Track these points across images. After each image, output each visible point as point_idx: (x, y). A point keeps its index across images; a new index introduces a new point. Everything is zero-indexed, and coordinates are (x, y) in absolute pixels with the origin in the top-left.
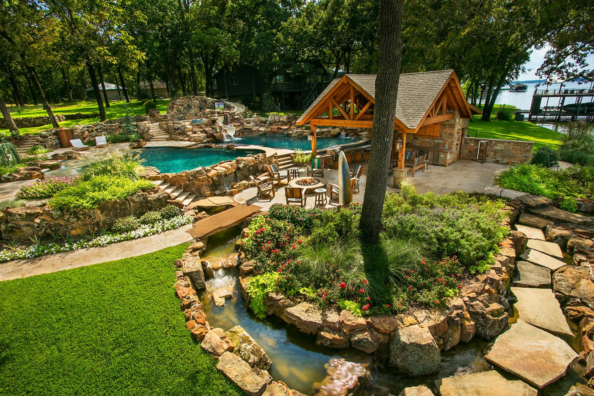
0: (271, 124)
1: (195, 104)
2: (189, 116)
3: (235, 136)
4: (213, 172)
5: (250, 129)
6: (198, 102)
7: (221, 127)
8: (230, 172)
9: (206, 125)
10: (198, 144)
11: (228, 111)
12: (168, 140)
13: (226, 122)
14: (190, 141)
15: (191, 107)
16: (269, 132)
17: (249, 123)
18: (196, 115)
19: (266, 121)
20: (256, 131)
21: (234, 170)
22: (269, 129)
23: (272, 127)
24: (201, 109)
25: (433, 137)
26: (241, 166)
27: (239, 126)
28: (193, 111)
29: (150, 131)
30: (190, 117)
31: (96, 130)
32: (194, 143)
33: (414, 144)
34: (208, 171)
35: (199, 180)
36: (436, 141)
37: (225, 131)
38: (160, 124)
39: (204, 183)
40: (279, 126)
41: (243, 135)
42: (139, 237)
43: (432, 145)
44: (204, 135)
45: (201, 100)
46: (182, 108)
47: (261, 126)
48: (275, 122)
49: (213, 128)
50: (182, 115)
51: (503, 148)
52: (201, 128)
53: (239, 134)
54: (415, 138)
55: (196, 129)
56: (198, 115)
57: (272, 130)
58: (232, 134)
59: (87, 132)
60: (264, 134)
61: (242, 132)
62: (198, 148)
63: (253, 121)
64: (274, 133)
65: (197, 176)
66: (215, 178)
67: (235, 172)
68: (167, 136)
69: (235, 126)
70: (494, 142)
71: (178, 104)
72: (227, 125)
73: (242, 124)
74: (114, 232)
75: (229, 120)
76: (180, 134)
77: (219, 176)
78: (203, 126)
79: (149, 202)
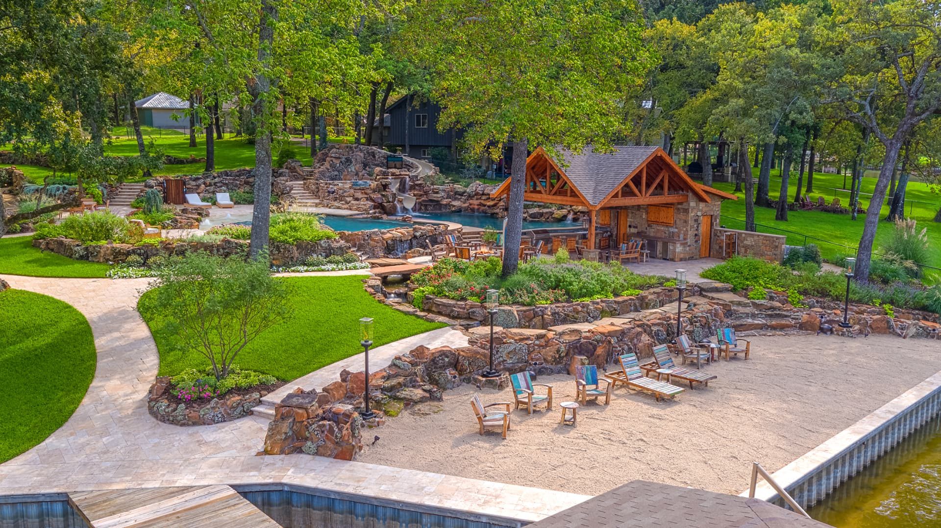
0: (470, 197)
1: (358, 157)
2: (346, 175)
3: (414, 210)
4: (388, 235)
5: (438, 201)
6: (362, 155)
7: (395, 194)
8: (406, 239)
9: (374, 191)
10: (362, 214)
11: (408, 173)
12: (317, 205)
13: (402, 189)
14: (351, 209)
15: (351, 162)
16: (466, 209)
17: (437, 193)
18: (357, 174)
19: (465, 192)
20: (446, 205)
21: (410, 238)
22: (466, 205)
23: (471, 201)
24: (365, 165)
25: (667, 225)
26: (418, 234)
27: (421, 195)
28: (352, 168)
29: (292, 192)
30: (348, 177)
31: (215, 184)
32: (357, 212)
33: (648, 233)
34: (383, 233)
35: (374, 240)
36: (671, 230)
37: (401, 202)
38: (305, 184)
39: (378, 245)
40: (482, 201)
41: (426, 209)
42: (328, 270)
43: (667, 235)
44: (370, 203)
45: (368, 153)
46: (337, 162)
47: (456, 199)
48: (477, 194)
49: (383, 195)
50: (336, 173)
51: (753, 243)
52: (366, 194)
53: (421, 208)
54: (649, 226)
55: (359, 195)
56: (360, 174)
57: (471, 207)
58: (409, 205)
59: (203, 186)
60: (458, 212)
61: (426, 206)
62: (363, 218)
63: (444, 191)
64: (473, 210)
65: (373, 236)
66: (389, 242)
67: (411, 240)
68: (317, 201)
69: (414, 195)
70: (743, 235)
71: (333, 155)
72: (404, 192)
73: (426, 193)
74: (305, 265)
75: (407, 187)
76: (335, 199)
77: (394, 240)
78: (369, 191)
79: (333, 249)
